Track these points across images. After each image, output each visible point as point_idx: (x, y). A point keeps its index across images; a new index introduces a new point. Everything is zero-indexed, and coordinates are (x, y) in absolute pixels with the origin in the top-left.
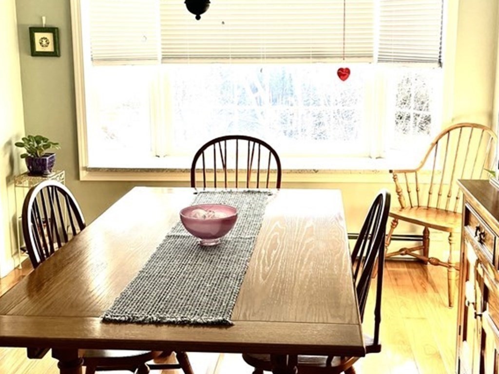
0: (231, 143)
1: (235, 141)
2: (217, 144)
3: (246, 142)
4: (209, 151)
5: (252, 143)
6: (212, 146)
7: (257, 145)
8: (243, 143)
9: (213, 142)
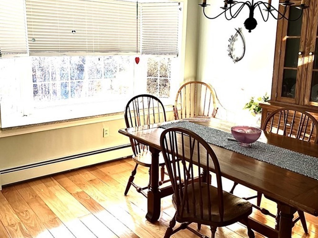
0: (140, 99)
1: (141, 97)
2: (134, 100)
3: (147, 98)
4: (131, 105)
5: (149, 98)
6: (132, 102)
7: (151, 98)
8: (145, 98)
9: (132, 100)
